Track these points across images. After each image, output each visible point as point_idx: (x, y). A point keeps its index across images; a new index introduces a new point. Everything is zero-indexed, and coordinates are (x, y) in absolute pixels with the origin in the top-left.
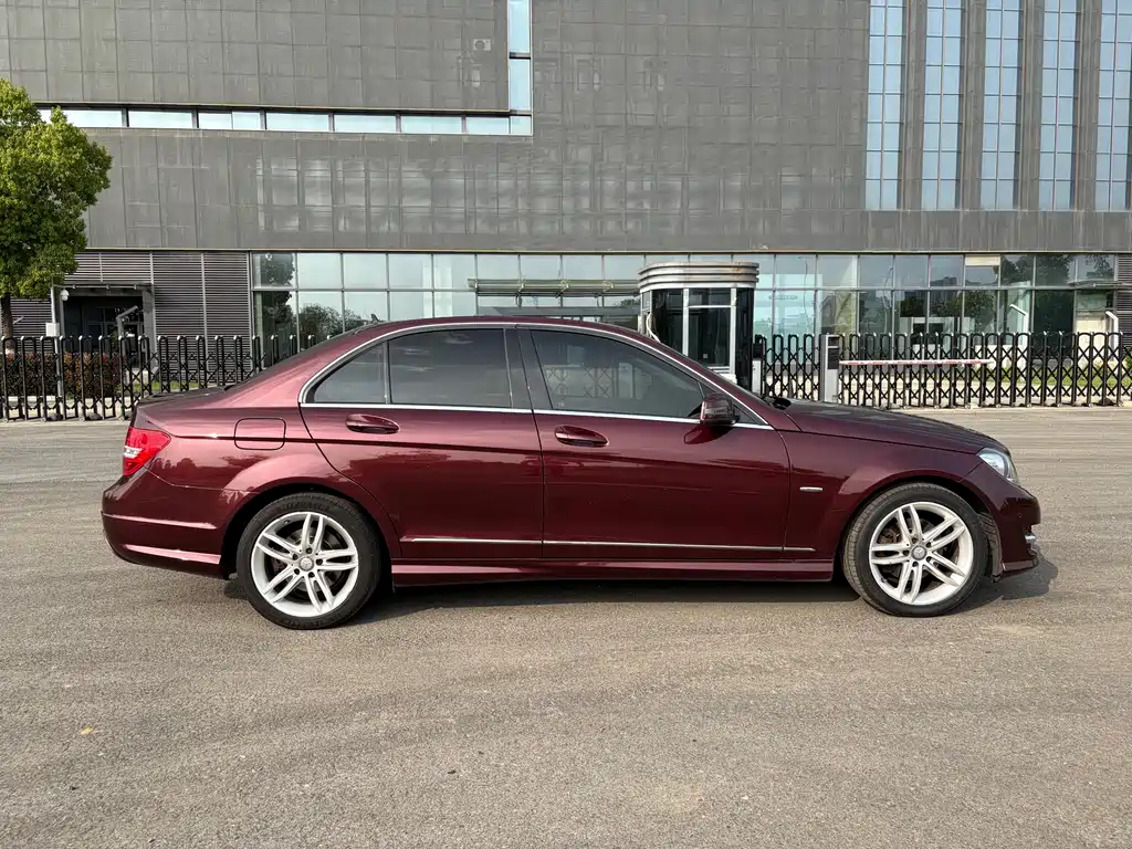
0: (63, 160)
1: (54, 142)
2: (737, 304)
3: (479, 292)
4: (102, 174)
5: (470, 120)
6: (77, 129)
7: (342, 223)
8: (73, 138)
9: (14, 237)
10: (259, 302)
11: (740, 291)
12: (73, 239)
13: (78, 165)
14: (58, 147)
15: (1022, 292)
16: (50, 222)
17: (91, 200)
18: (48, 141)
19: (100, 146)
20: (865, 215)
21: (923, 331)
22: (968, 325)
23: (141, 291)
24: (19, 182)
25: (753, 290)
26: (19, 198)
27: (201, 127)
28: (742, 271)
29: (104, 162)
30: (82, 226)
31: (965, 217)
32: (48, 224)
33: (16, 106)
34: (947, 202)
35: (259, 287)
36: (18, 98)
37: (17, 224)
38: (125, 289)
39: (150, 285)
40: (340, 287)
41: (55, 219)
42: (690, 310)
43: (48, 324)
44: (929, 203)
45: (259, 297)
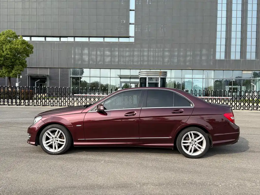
0: (21, 47)
1: (19, 43)
2: (160, 82)
3: (121, 78)
4: (32, 50)
5: (120, 38)
6: (25, 41)
7: (91, 62)
8: (24, 42)
9: (9, 64)
10: (71, 80)
11: (161, 78)
12: (24, 65)
13: (25, 48)
14: (20, 44)
15: (258, 80)
16: (18, 61)
17: (28, 56)
18: (18, 43)
19: (31, 44)
20: (216, 60)
21: (231, 90)
22: (244, 88)
23: (46, 77)
24: (11, 52)
25: (165, 78)
26: (11, 55)
27: (61, 41)
28: (162, 73)
29: (32, 48)
30: (26, 62)
31: (242, 61)
32: (17, 61)
33: (13, 35)
34: (238, 57)
35: (71, 76)
36: (13, 34)
37: (10, 61)
38: (36, 76)
39: (48, 75)
40: (89, 76)
41: (19, 60)
42: (148, 83)
43: (16, 83)
44: (233, 57)
45: (71, 78)
